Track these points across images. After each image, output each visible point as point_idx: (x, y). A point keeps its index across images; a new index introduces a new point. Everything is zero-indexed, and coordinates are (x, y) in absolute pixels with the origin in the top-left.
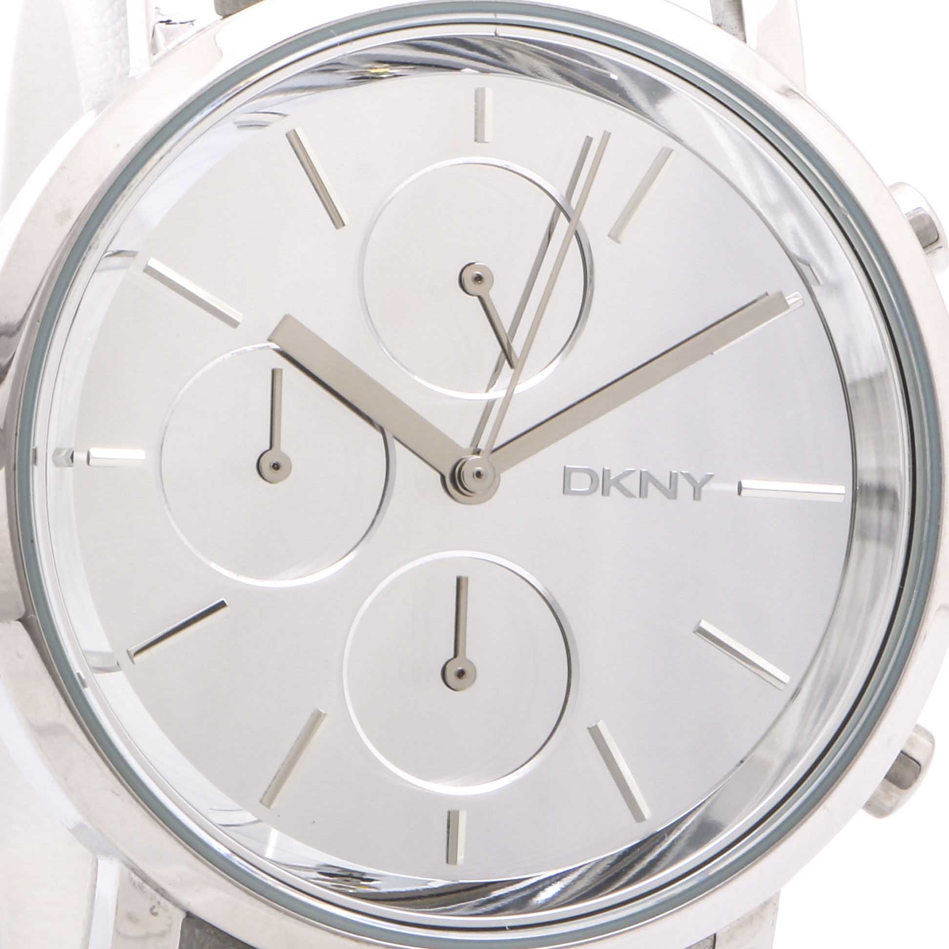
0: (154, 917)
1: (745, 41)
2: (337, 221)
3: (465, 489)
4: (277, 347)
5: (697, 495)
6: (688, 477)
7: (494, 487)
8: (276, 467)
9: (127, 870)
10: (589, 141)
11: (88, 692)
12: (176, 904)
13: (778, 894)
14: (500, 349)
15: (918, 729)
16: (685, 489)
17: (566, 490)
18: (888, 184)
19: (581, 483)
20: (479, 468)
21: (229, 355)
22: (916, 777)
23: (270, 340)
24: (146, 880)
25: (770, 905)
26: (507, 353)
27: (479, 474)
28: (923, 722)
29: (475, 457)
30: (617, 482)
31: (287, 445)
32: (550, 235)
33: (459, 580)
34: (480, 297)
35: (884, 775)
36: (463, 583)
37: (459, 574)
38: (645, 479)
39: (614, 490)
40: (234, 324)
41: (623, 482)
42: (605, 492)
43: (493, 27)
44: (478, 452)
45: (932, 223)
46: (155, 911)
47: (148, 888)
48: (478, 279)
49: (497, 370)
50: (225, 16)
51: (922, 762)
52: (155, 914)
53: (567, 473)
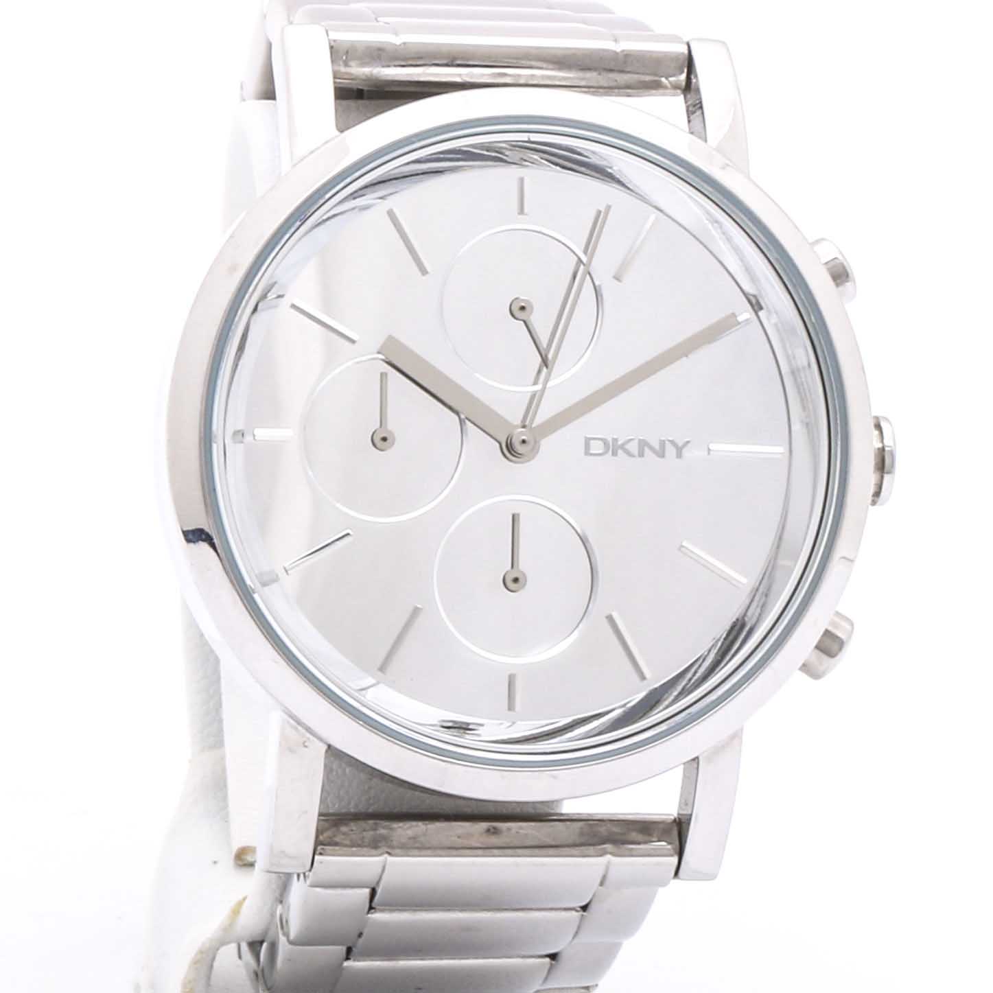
0: (306, 749)
1: (706, 141)
2: (424, 272)
3: (515, 452)
4: (383, 357)
5: (679, 455)
6: (672, 442)
7: (535, 450)
8: (384, 439)
9: (286, 717)
10: (599, 212)
11: (256, 596)
12: (321, 739)
13: (742, 730)
14: (540, 359)
15: (838, 614)
16: (670, 451)
17: (587, 453)
18: (811, 241)
19: (597, 447)
20: (524, 437)
21: (349, 363)
22: (840, 649)
23: (379, 353)
24: (299, 723)
25: (736, 736)
26: (545, 362)
27: (524, 441)
28: (841, 608)
29: (523, 430)
30: (622, 447)
31: (392, 425)
32: (574, 277)
33: (513, 516)
34: (525, 322)
35: (814, 644)
36: (516, 517)
37: (513, 512)
38: (643, 444)
39: (620, 452)
40: (353, 342)
41: (628, 447)
42: (614, 454)
43: (527, 134)
44: (524, 427)
45: (844, 267)
46: (306, 744)
47: (300, 728)
48: (523, 308)
49: (539, 372)
50: (342, 131)
51: (845, 640)
52: (306, 747)
53: (587, 441)
